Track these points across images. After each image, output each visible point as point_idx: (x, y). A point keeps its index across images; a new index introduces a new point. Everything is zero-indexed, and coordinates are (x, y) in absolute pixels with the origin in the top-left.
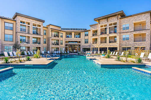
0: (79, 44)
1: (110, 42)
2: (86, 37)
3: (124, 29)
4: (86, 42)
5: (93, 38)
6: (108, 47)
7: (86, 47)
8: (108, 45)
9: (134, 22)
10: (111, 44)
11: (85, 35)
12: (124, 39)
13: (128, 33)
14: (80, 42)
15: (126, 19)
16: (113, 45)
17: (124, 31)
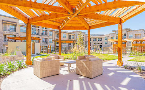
0: (101, 45)
2: (106, 41)
4: (105, 44)
7: (106, 46)
11: (105, 40)
14: (101, 43)
15: (131, 32)
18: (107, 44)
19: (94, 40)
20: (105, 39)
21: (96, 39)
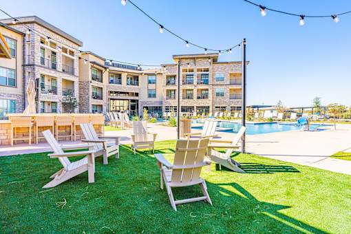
0: (136, 98)
1: (199, 98)
2: (152, 86)
3: (218, 79)
4: (150, 96)
5: (168, 89)
6: (195, 105)
7: (152, 104)
8: (194, 102)
9: (230, 72)
10: (200, 101)
11: (150, 82)
12: (218, 94)
13: (223, 87)
14: (137, 95)
15: (220, 66)
16: (203, 103)
17: (218, 83)
18: (154, 96)
19: (112, 82)
20: (147, 82)
21: (120, 78)
